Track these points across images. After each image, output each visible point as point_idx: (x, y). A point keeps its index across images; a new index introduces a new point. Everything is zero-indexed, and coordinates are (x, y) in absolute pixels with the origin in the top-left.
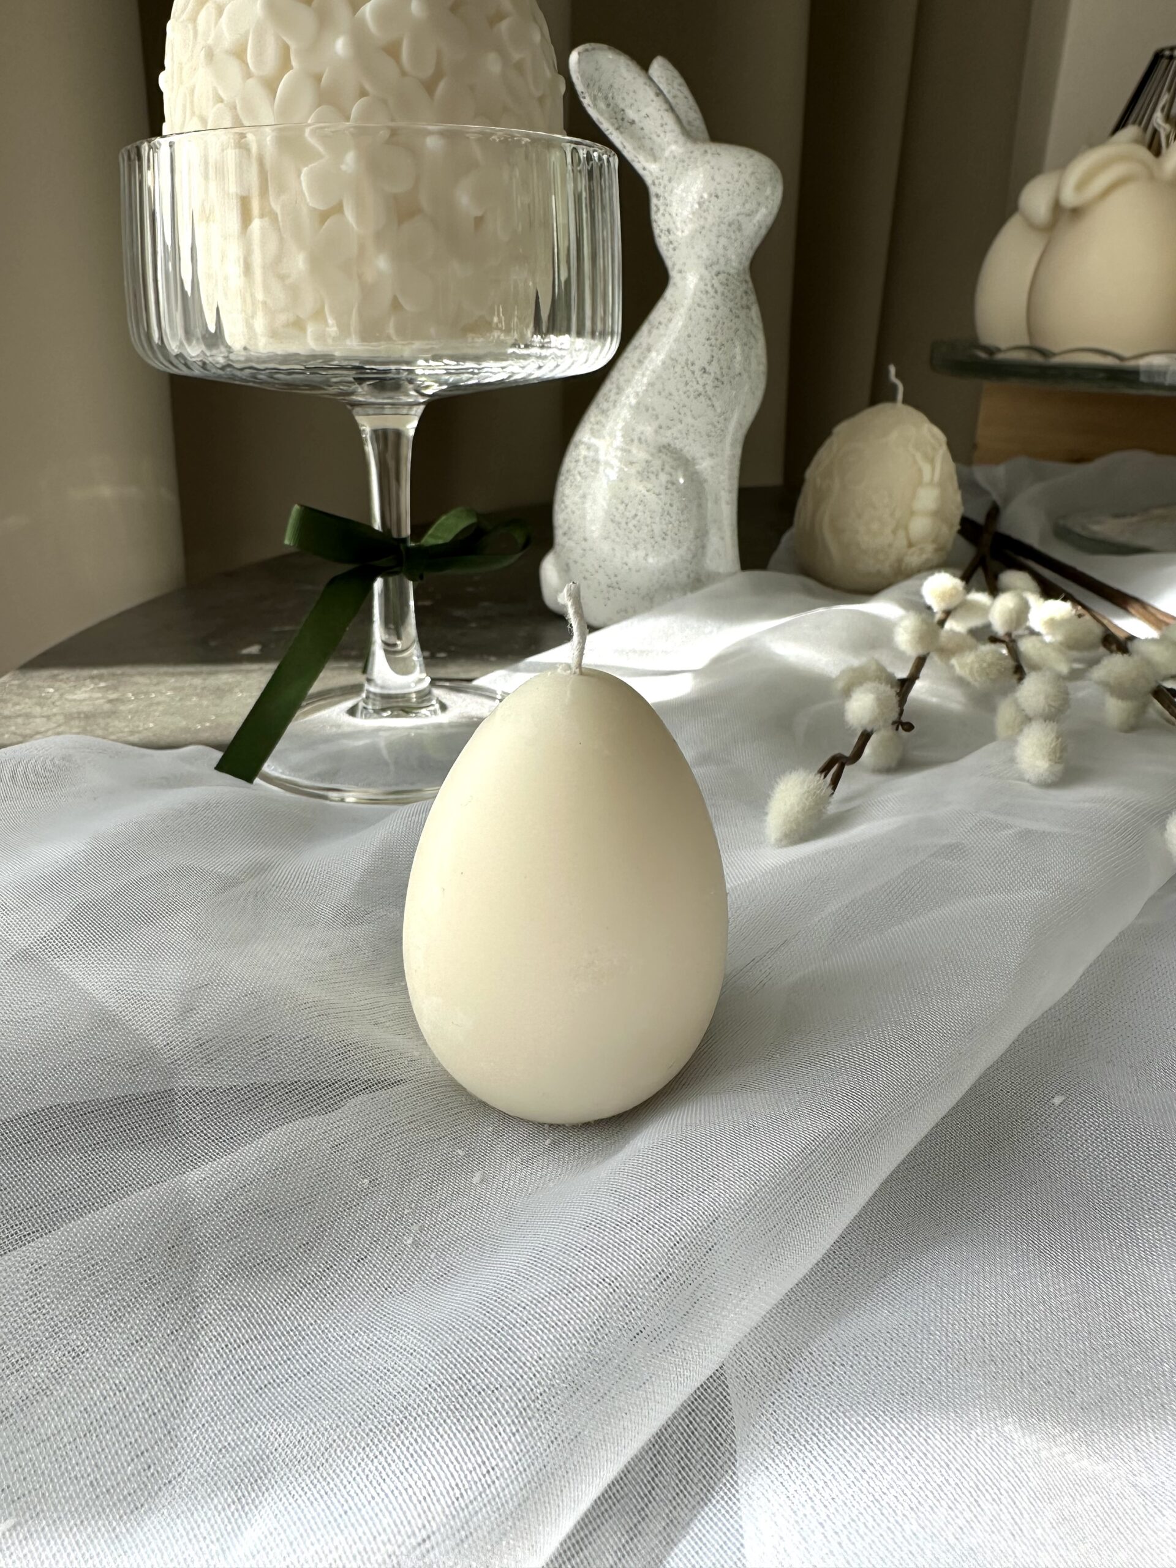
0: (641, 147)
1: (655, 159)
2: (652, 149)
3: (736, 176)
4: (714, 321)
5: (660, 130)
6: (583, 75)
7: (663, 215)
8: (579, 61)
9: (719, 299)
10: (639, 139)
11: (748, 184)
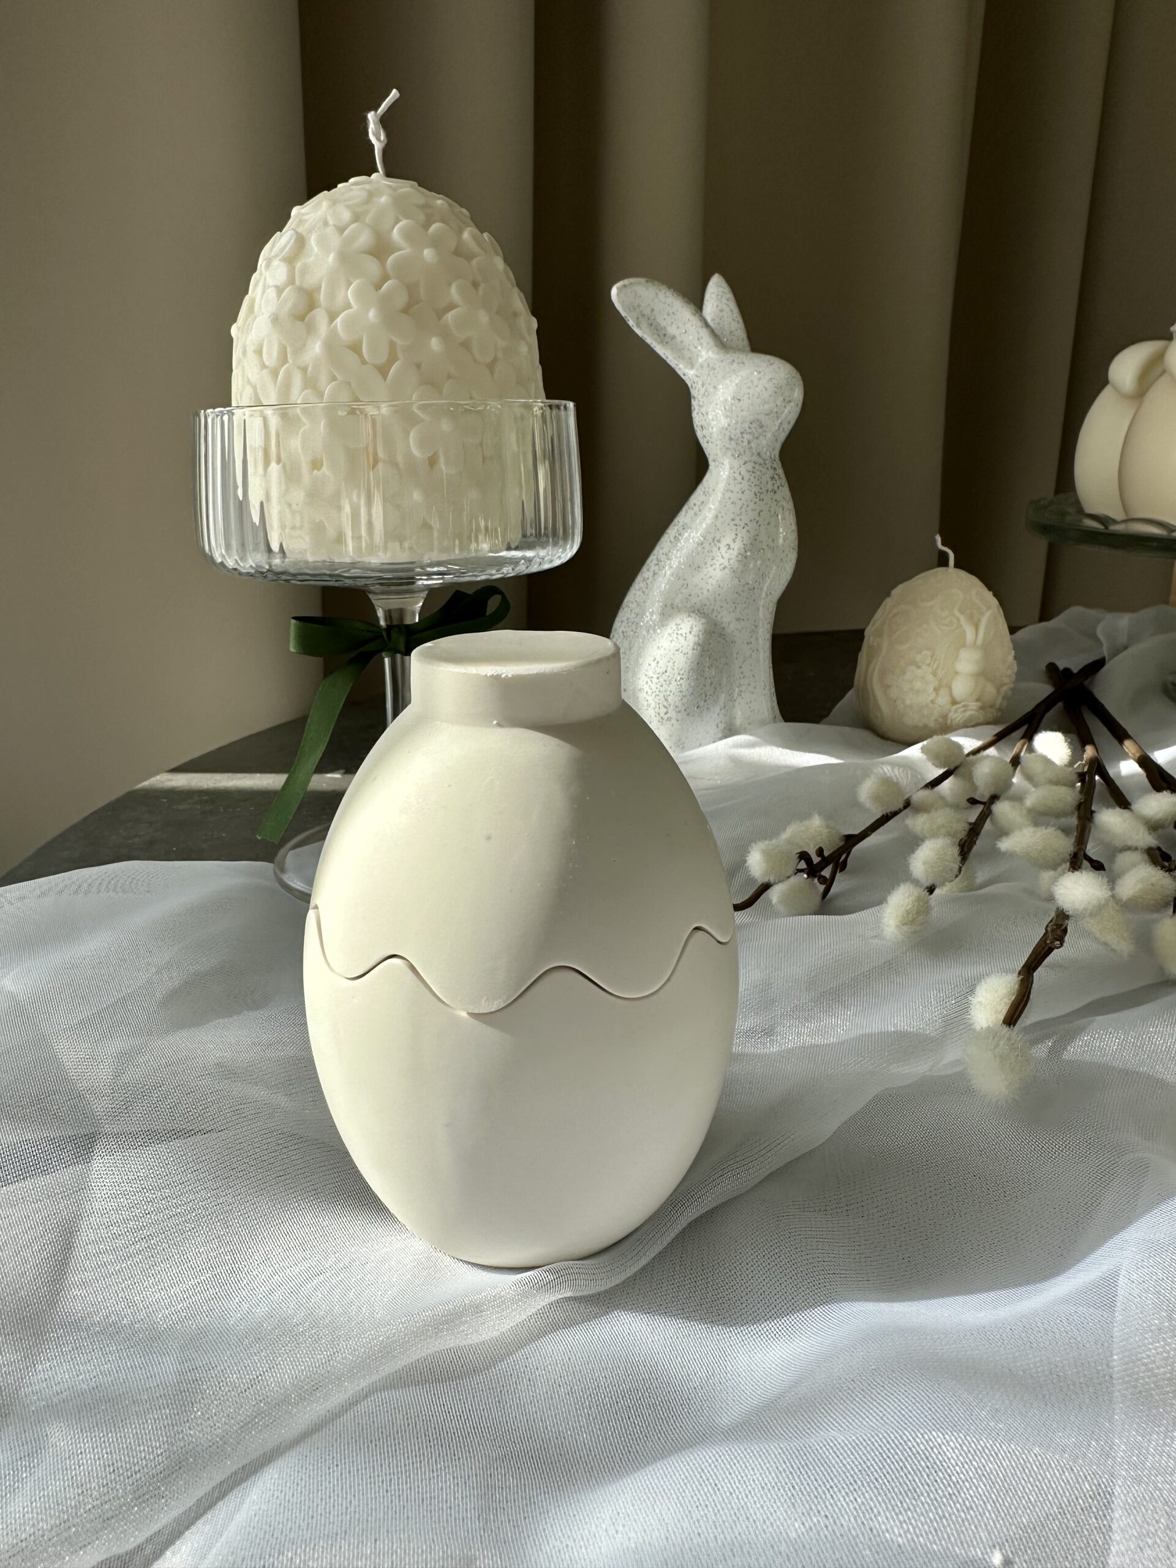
0: (681, 357)
1: (692, 368)
2: (690, 359)
3: (755, 383)
4: (739, 503)
5: (696, 343)
6: (622, 303)
7: (698, 414)
8: (618, 295)
9: (745, 485)
10: (680, 350)
11: (766, 389)
